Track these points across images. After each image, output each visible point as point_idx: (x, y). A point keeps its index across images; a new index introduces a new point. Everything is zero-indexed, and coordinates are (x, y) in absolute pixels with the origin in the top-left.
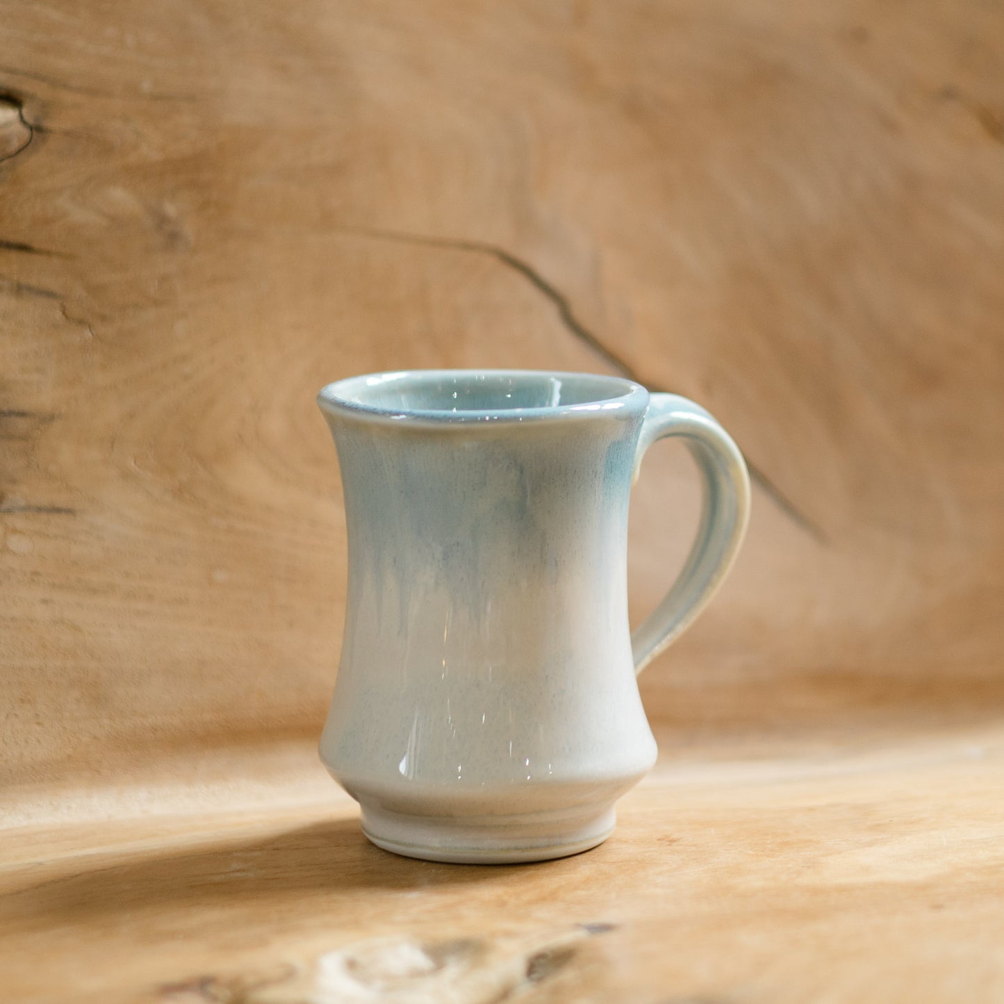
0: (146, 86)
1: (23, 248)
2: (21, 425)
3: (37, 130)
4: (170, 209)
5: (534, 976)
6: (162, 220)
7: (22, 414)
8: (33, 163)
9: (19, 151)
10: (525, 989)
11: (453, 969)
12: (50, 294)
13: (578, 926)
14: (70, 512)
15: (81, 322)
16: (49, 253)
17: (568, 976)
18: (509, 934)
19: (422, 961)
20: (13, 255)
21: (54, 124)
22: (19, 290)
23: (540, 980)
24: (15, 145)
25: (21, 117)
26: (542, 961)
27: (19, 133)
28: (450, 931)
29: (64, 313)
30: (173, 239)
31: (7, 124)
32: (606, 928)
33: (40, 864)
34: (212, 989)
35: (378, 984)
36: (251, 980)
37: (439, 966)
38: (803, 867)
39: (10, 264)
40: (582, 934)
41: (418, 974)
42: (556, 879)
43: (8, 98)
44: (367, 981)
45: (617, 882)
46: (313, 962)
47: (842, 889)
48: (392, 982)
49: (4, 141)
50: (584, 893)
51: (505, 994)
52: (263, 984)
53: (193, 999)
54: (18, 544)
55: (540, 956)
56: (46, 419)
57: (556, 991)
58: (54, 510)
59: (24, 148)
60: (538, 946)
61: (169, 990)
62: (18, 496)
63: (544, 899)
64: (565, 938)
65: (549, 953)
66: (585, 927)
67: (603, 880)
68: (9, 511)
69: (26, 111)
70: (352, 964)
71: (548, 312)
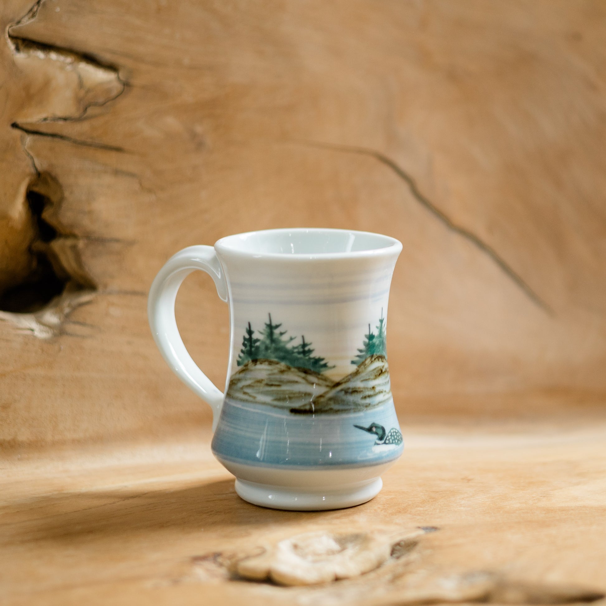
0: (186, 61)
1: (118, 150)
2: (116, 246)
3: (127, 85)
4: (199, 129)
5: (394, 555)
6: (194, 135)
7: (117, 241)
8: (125, 102)
9: (117, 96)
10: (390, 563)
11: (351, 550)
12: (132, 175)
13: (419, 528)
14: (141, 294)
15: (150, 191)
16: (132, 153)
17: (414, 556)
18: (381, 532)
19: (335, 546)
20: (113, 154)
21: (137, 81)
22: (117, 172)
23: (398, 558)
24: (114, 93)
25: (119, 78)
26: (398, 547)
27: (117, 87)
28: (350, 529)
29: (141, 184)
30: (200, 146)
31: (110, 82)
32: (435, 528)
33: (126, 487)
34: (220, 560)
35: (310, 558)
36: (241, 555)
37: (343, 549)
38: (541, 496)
39: (112, 158)
40: (421, 532)
41: (332, 553)
42: (406, 501)
43: (111, 67)
44: (304, 556)
45: (440, 503)
46: (275, 546)
47: (563, 510)
48: (317, 557)
49: (108, 91)
50: (421, 509)
51: (379, 565)
52: (248, 557)
53: (210, 565)
54: (115, 311)
55: (398, 544)
56: (131, 243)
57: (407, 564)
58: (134, 293)
59: (120, 95)
60: (397, 539)
61: (197, 559)
62: (115, 285)
63: (400, 512)
64: (412, 535)
65: (403, 543)
66: (422, 528)
67: (432, 502)
68: (110, 293)
69: (122, 75)
70: (295, 547)
71: (403, 188)
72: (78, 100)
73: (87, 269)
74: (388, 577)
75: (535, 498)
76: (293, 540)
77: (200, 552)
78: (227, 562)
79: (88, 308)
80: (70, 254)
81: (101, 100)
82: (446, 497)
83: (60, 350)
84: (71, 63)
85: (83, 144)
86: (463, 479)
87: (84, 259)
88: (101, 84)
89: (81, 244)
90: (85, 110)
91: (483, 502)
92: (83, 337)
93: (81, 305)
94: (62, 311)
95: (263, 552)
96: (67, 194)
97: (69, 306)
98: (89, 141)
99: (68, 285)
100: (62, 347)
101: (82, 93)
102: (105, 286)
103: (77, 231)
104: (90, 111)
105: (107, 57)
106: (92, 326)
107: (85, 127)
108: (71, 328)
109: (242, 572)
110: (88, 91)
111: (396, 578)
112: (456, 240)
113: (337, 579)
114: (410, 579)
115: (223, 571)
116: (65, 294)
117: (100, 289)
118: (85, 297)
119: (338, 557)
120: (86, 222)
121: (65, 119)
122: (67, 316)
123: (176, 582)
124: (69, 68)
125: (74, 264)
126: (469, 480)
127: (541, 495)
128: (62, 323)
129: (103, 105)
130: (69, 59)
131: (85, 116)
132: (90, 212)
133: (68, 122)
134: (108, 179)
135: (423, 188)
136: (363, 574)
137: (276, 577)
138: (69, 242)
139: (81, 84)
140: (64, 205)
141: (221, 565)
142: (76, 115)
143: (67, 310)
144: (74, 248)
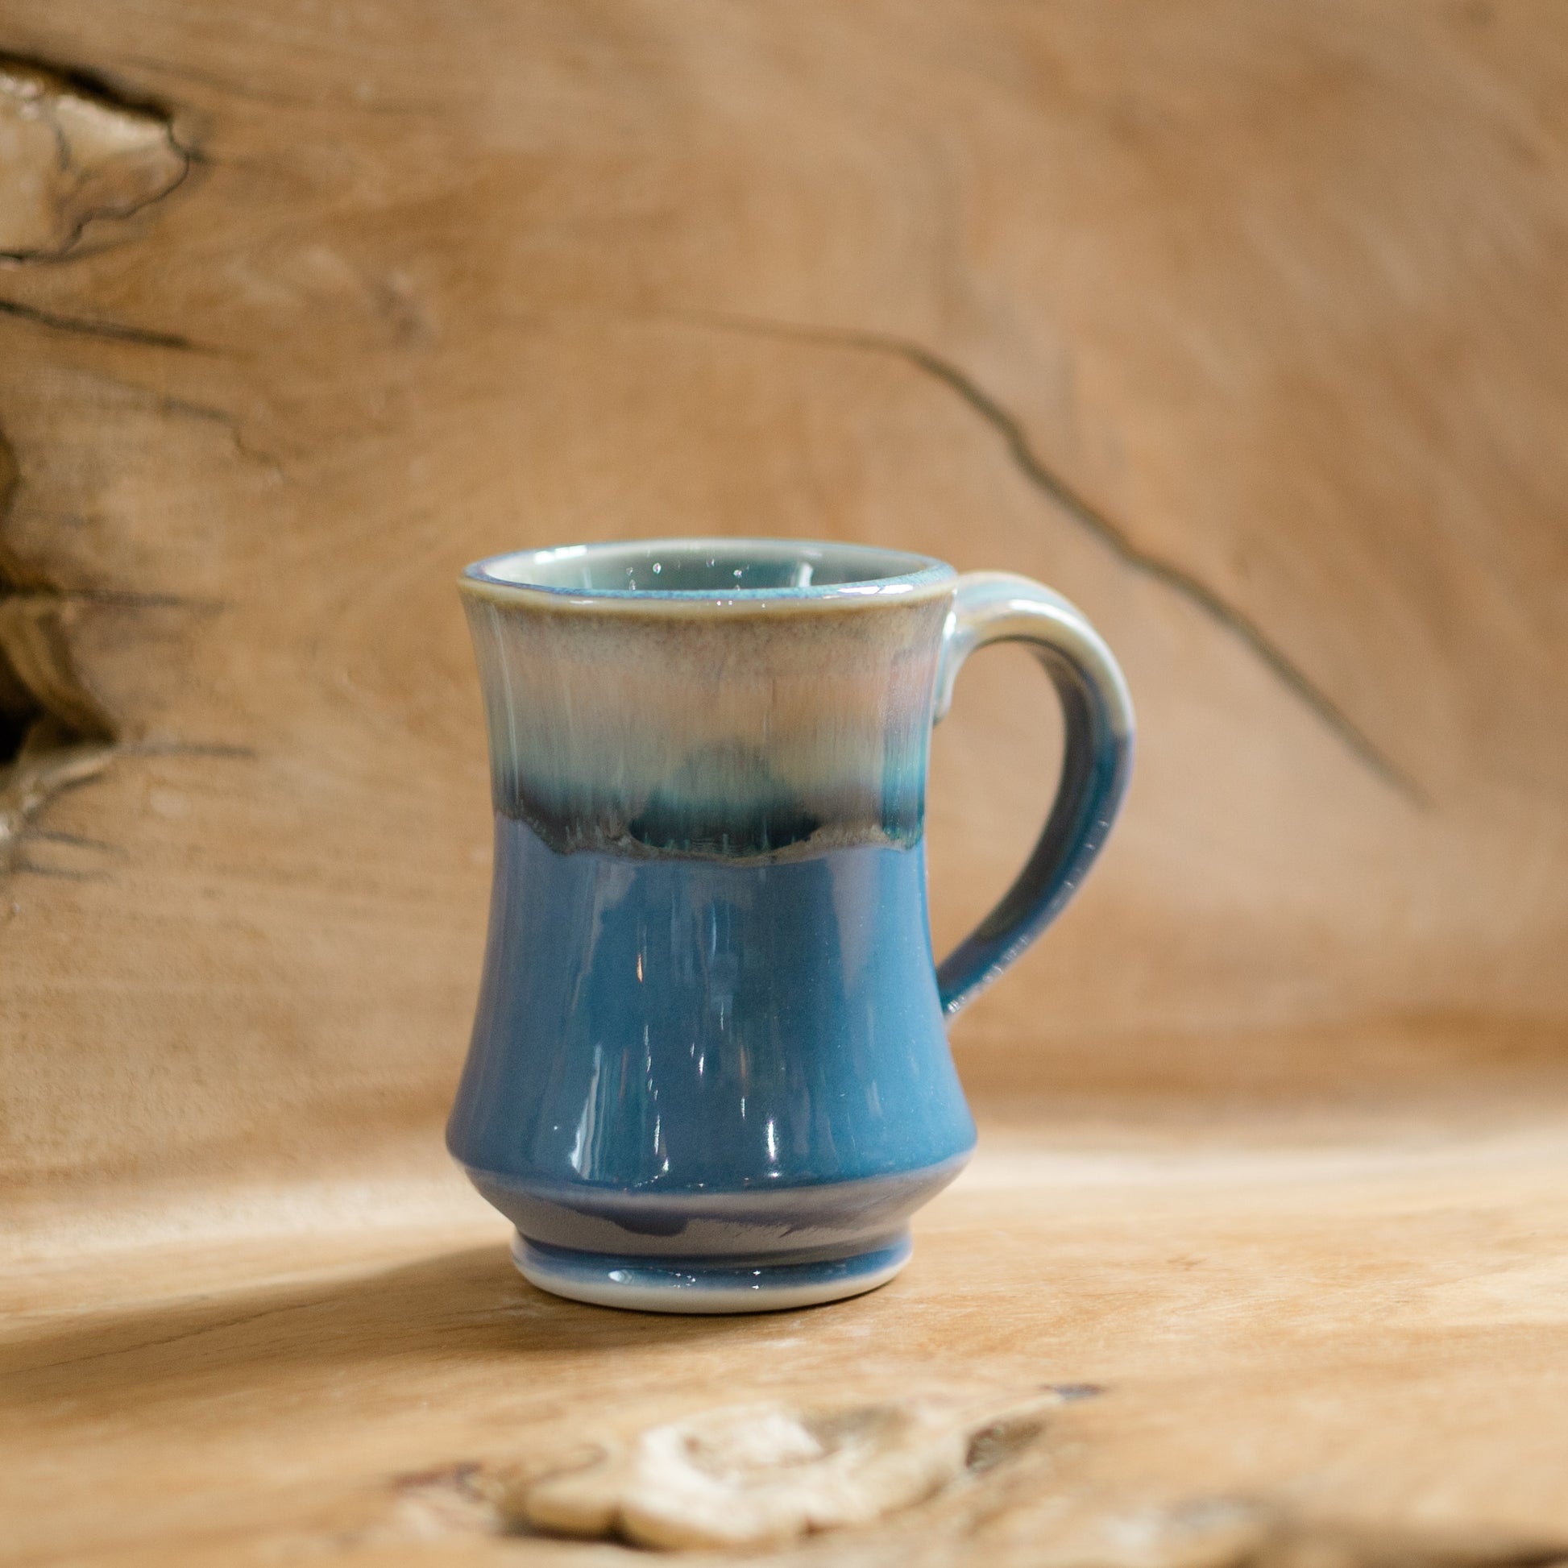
0: (365, 90)
1: (173, 342)
2: (171, 618)
3: (195, 159)
4: (403, 282)
5: (978, 1464)
6: (389, 300)
7: (172, 601)
8: (190, 208)
9: (169, 190)
10: (964, 1485)
11: (851, 1453)
12: (213, 414)
13: (1047, 1388)
14: (246, 753)
15: (264, 459)
16: (212, 351)
17: (1032, 1461)
18: (938, 1401)
19: (803, 1442)
20: (160, 355)
21: (223, 149)
22: (168, 408)
23: (986, 1470)
24: (161, 181)
25: (171, 139)
26: (988, 1442)
27: (166, 164)
28: (848, 1397)
29: (238, 442)
30: (406, 329)
31: (145, 151)
32: (1091, 1390)
33: (204, 1298)
34: (475, 1482)
35: (734, 1477)
36: (535, 1468)
37: (829, 1449)
38: (1398, 1302)
39: (156, 366)
40: (1053, 1401)
41: (795, 1461)
42: (1010, 1320)
43: (150, 109)
44: (716, 1471)
45: (1106, 1324)
46: (632, 1442)
47: (1458, 1335)
48: (755, 1474)
49: (143, 176)
50: (1053, 1340)
51: (933, 1491)
52: (555, 1473)
53: (446, 1498)
54: (166, 803)
55: (987, 1433)
56: (210, 608)
57: (1012, 1485)
58: (224, 751)
59: (175, 187)
60: (984, 1418)
61: (408, 1482)
62: (168, 728)
63: (992, 1349)
64: (1028, 1406)
65: (1001, 1430)
66: (1055, 1389)
67: (1084, 1321)
68: (154, 752)
69: (178, 128)
70: (692, 1446)
71: (991, 446)
72: (58, 203)
73: (86, 682)
74: (958, 1520)
75: (1379, 1307)
76: (687, 1426)
77: (418, 1463)
78: (496, 1490)
79: (90, 795)
80: (39, 643)
81: (122, 202)
82: (1124, 1309)
83: (12, 914)
84: (37, 99)
85: (74, 326)
86: (1171, 1262)
87: (77, 653)
88: (124, 156)
89: (69, 612)
90: (78, 230)
91: (1230, 1318)
92: (78, 877)
93: (72, 785)
94: (15, 803)
95: (596, 1459)
96: (26, 469)
97: (37, 788)
98: (90, 317)
99: (34, 732)
100: (17, 906)
101: (68, 182)
102: (140, 731)
103: (56, 576)
104: (90, 234)
105: (137, 79)
106: (103, 846)
107: (77, 278)
108: (42, 850)
109: (537, 1515)
110: (84, 177)
111: (982, 1522)
112: (1145, 594)
113: (812, 1531)
114: (1023, 1523)
115: (484, 1514)
116: (24, 758)
117: (126, 742)
118: (83, 765)
119: (816, 1474)
120: (82, 549)
121: (19, 257)
122: (32, 818)
123: (348, 1541)
124: (29, 111)
125: (49, 671)
126: (1190, 1265)
127: (1397, 1300)
128: (18, 838)
129: (127, 215)
130: (29, 87)
131: (79, 244)
132: (95, 521)
133: (29, 264)
134: (144, 427)
135: (1045, 445)
136: (888, 1515)
137: (635, 1527)
138: (35, 608)
139: (64, 157)
140: (21, 502)
141: (478, 1497)
142: (53, 245)
143: (30, 801)
144: (49, 623)
